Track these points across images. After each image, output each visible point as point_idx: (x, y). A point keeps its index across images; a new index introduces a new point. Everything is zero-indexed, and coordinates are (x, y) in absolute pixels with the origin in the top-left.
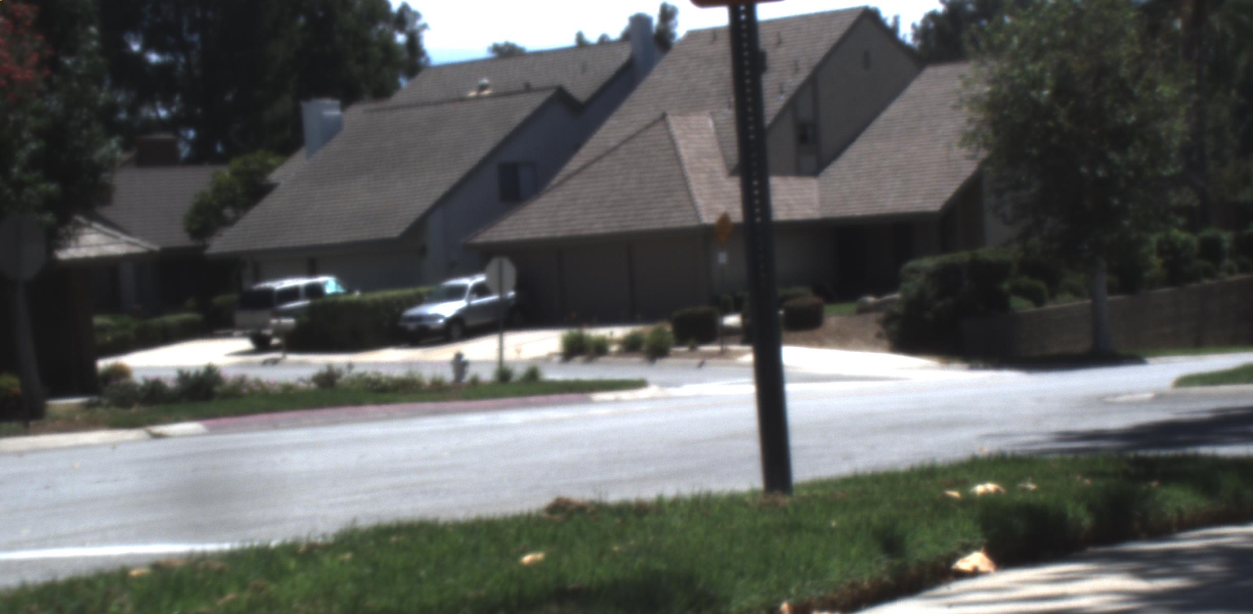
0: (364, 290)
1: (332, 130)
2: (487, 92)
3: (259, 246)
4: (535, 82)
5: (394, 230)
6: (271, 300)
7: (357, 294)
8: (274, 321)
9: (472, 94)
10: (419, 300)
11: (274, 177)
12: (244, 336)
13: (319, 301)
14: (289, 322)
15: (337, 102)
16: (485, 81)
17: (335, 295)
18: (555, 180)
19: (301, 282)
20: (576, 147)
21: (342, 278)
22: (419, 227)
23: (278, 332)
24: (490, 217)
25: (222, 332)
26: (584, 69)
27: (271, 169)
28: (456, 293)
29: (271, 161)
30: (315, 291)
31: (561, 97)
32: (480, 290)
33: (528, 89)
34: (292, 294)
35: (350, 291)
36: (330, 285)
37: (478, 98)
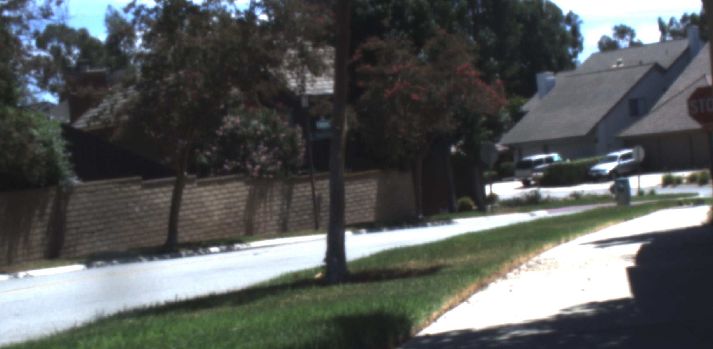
0: (572, 159)
1: (551, 85)
2: (621, 65)
3: (522, 140)
4: (645, 61)
5: (583, 131)
6: (531, 165)
7: (568, 161)
8: (534, 174)
9: (614, 66)
10: (596, 163)
11: (524, 108)
12: (519, 180)
13: (553, 164)
14: (540, 174)
15: (552, 73)
16: (620, 60)
17: (558, 161)
18: (656, 107)
19: (543, 156)
20: (664, 89)
21: (561, 154)
22: (594, 130)
23: (535, 179)
24: (627, 124)
25: (505, 179)
26: (667, 52)
27: (522, 104)
28: (613, 159)
29: (522, 101)
30: (550, 160)
31: (657, 67)
32: (624, 157)
33: (641, 64)
34: (540, 162)
35: (564, 159)
36: (556, 157)
37: (618, 69)
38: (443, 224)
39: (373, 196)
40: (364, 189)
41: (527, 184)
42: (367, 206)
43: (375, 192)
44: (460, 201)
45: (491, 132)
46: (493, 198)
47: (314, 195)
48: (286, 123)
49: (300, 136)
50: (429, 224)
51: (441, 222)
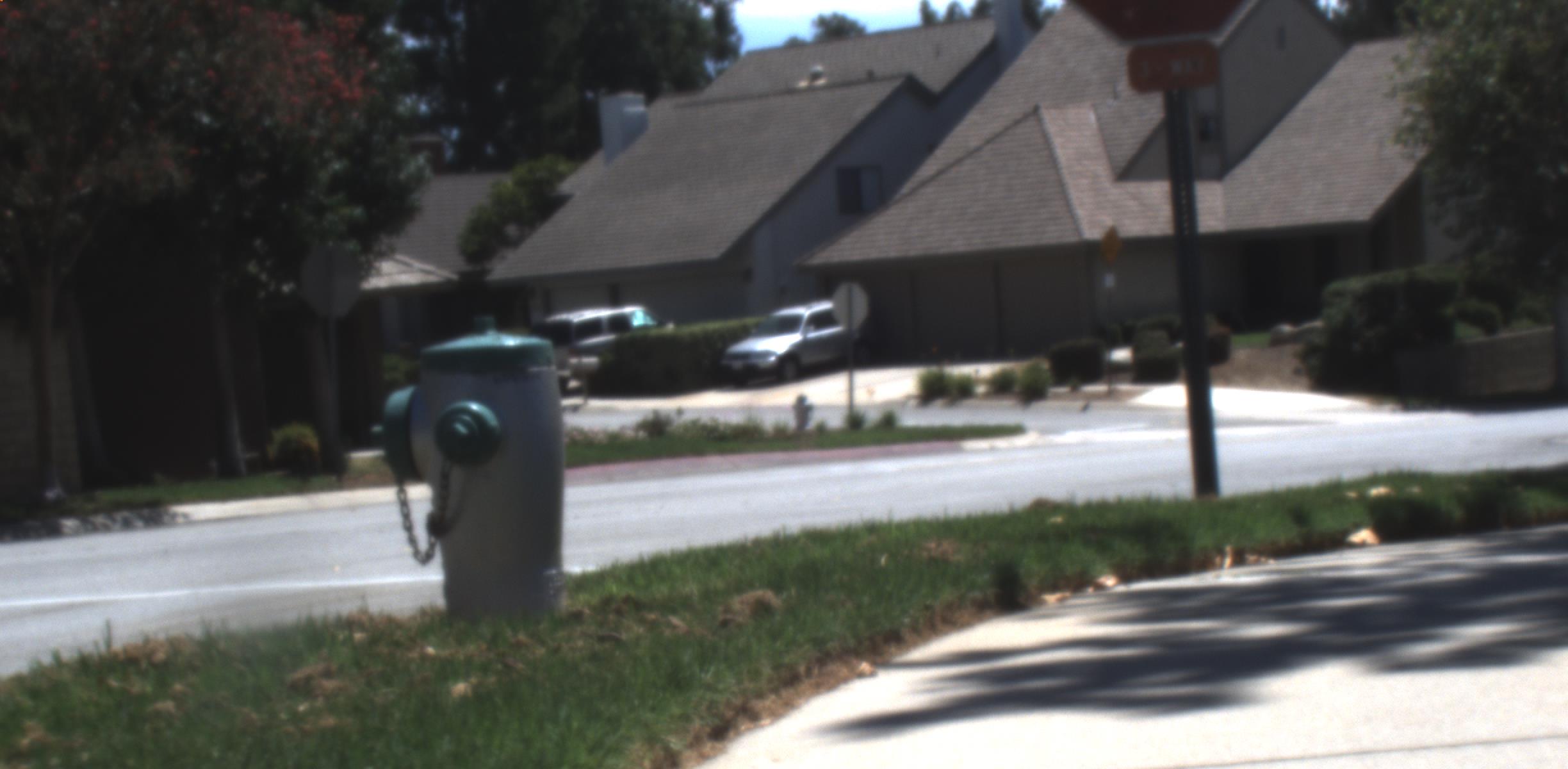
0: (679, 322)
1: (635, 129)
2: (821, 82)
3: (551, 269)
4: (880, 69)
5: (712, 249)
6: (569, 335)
7: (670, 327)
8: (574, 361)
9: (803, 84)
10: (745, 333)
11: (565, 187)
13: (627, 335)
14: (591, 361)
15: (640, 97)
16: (819, 68)
17: (643, 328)
18: (906, 189)
19: (604, 313)
20: (931, 147)
21: (652, 309)
22: (743, 245)
23: (578, 373)
24: (829, 234)
26: (938, 53)
27: (561, 177)
28: (789, 325)
29: (562, 167)
30: (620, 324)
31: (912, 87)
32: (820, 320)
33: (871, 77)
34: (593, 327)
35: (661, 323)
36: (638, 316)
37: (810, 89)
44: (279, 435)
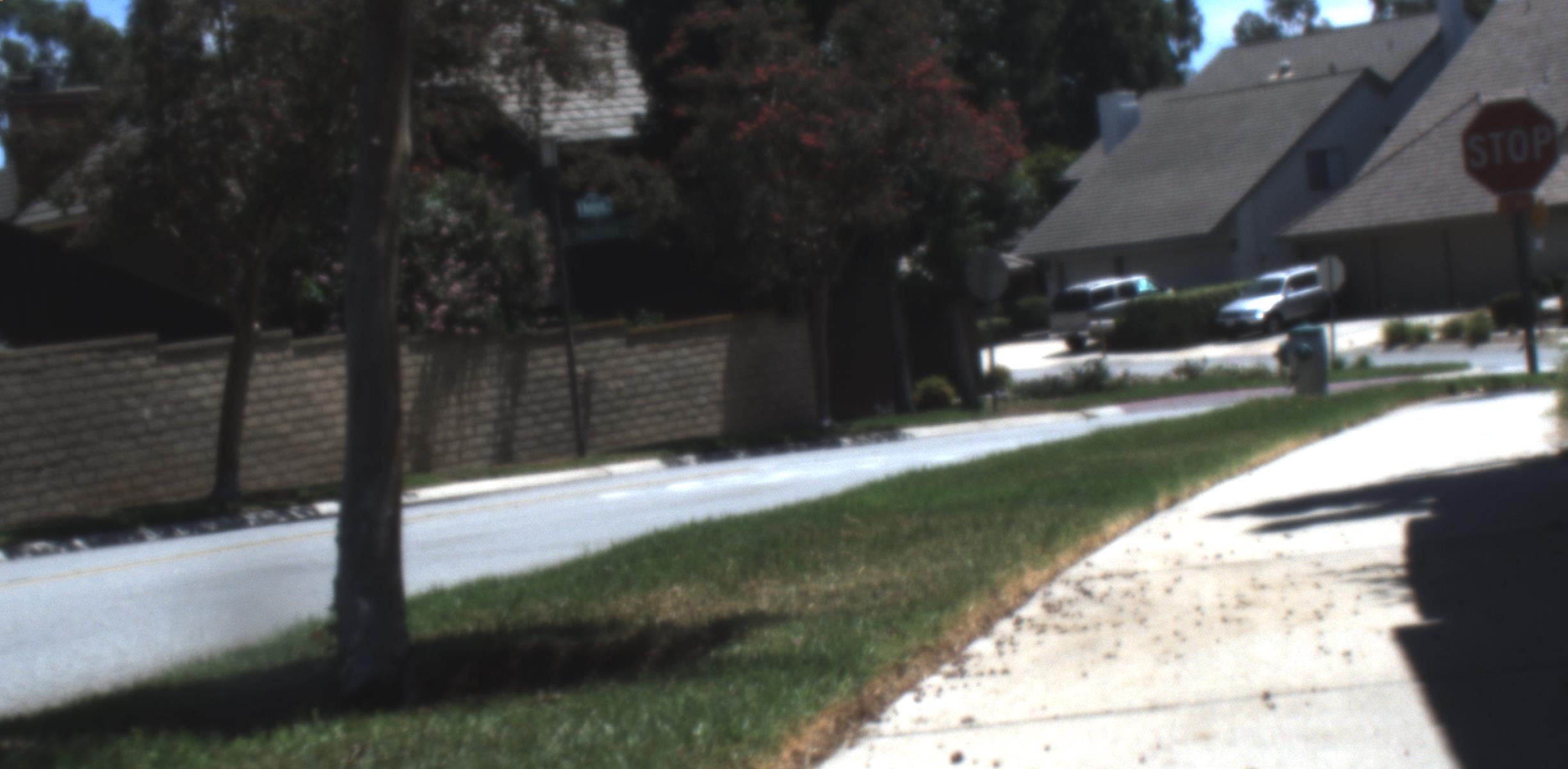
0: (1178, 287)
1: (1130, 122)
2: (1289, 75)
3: (1066, 245)
4: (1340, 63)
5: (1203, 225)
6: (1085, 302)
7: (1170, 293)
8: (1094, 323)
9: (1273, 77)
10: (1235, 295)
11: (1070, 173)
12: (1060, 338)
13: (1137, 299)
14: (1108, 322)
15: (1133, 93)
16: (1286, 62)
17: (1147, 293)
18: (1367, 167)
19: (1113, 282)
20: (1387, 129)
21: (1155, 276)
22: (1229, 221)
23: (1095, 334)
24: (1301, 209)
25: (1029, 335)
26: (1390, 45)
27: (1065, 165)
28: (1272, 287)
29: (1066, 157)
30: (1128, 291)
31: (1369, 79)
32: (1297, 283)
33: (1333, 71)
34: (1106, 294)
35: (1162, 289)
36: (1142, 283)
37: (1281, 83)
38: (878, 440)
39: (717, 377)
40: (696, 360)
41: (1076, 346)
42: (703, 400)
43: (721, 366)
44: (922, 385)
45: (990, 225)
46: (999, 377)
47: (572, 375)
48: (509, 207)
49: (541, 237)
50: (846, 441)
51: (875, 435)
